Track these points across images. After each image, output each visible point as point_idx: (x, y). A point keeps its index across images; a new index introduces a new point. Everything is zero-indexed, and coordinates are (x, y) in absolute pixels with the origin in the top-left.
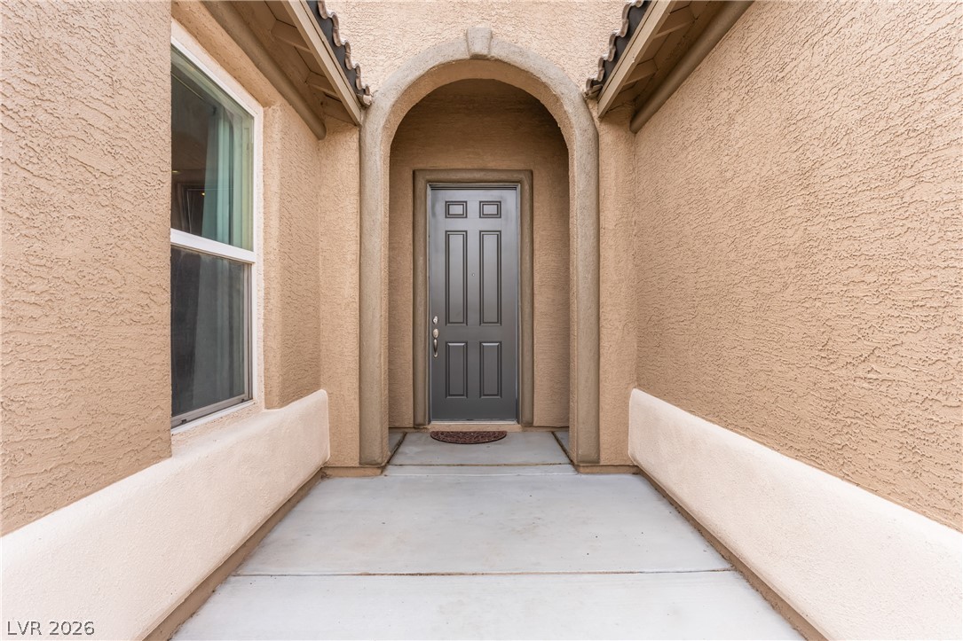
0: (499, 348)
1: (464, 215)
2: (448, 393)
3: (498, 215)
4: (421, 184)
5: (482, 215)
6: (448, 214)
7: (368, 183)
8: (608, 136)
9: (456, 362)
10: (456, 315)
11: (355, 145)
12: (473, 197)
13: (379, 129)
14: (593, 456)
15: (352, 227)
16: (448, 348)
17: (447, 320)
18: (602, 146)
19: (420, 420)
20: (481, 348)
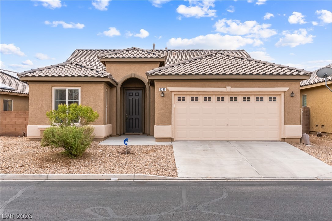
0: (139, 120)
1: (132, 95)
2: (129, 128)
3: (138, 95)
4: (124, 90)
5: (135, 95)
6: (129, 95)
7: (117, 95)
8: (151, 87)
9: (131, 122)
10: (131, 114)
11: (116, 89)
12: (134, 92)
13: (119, 87)
14: (149, 133)
15: (115, 101)
16: (129, 120)
17: (129, 114)
18: (151, 89)
19: (124, 132)
20: (135, 120)
